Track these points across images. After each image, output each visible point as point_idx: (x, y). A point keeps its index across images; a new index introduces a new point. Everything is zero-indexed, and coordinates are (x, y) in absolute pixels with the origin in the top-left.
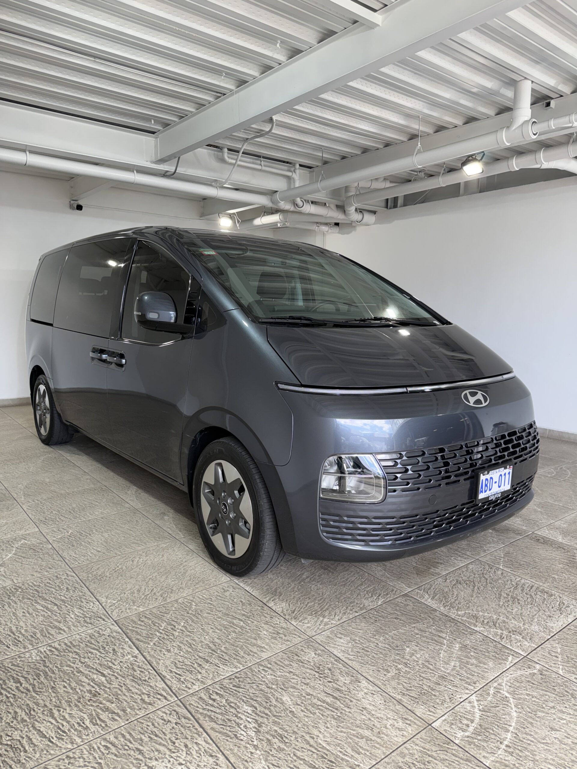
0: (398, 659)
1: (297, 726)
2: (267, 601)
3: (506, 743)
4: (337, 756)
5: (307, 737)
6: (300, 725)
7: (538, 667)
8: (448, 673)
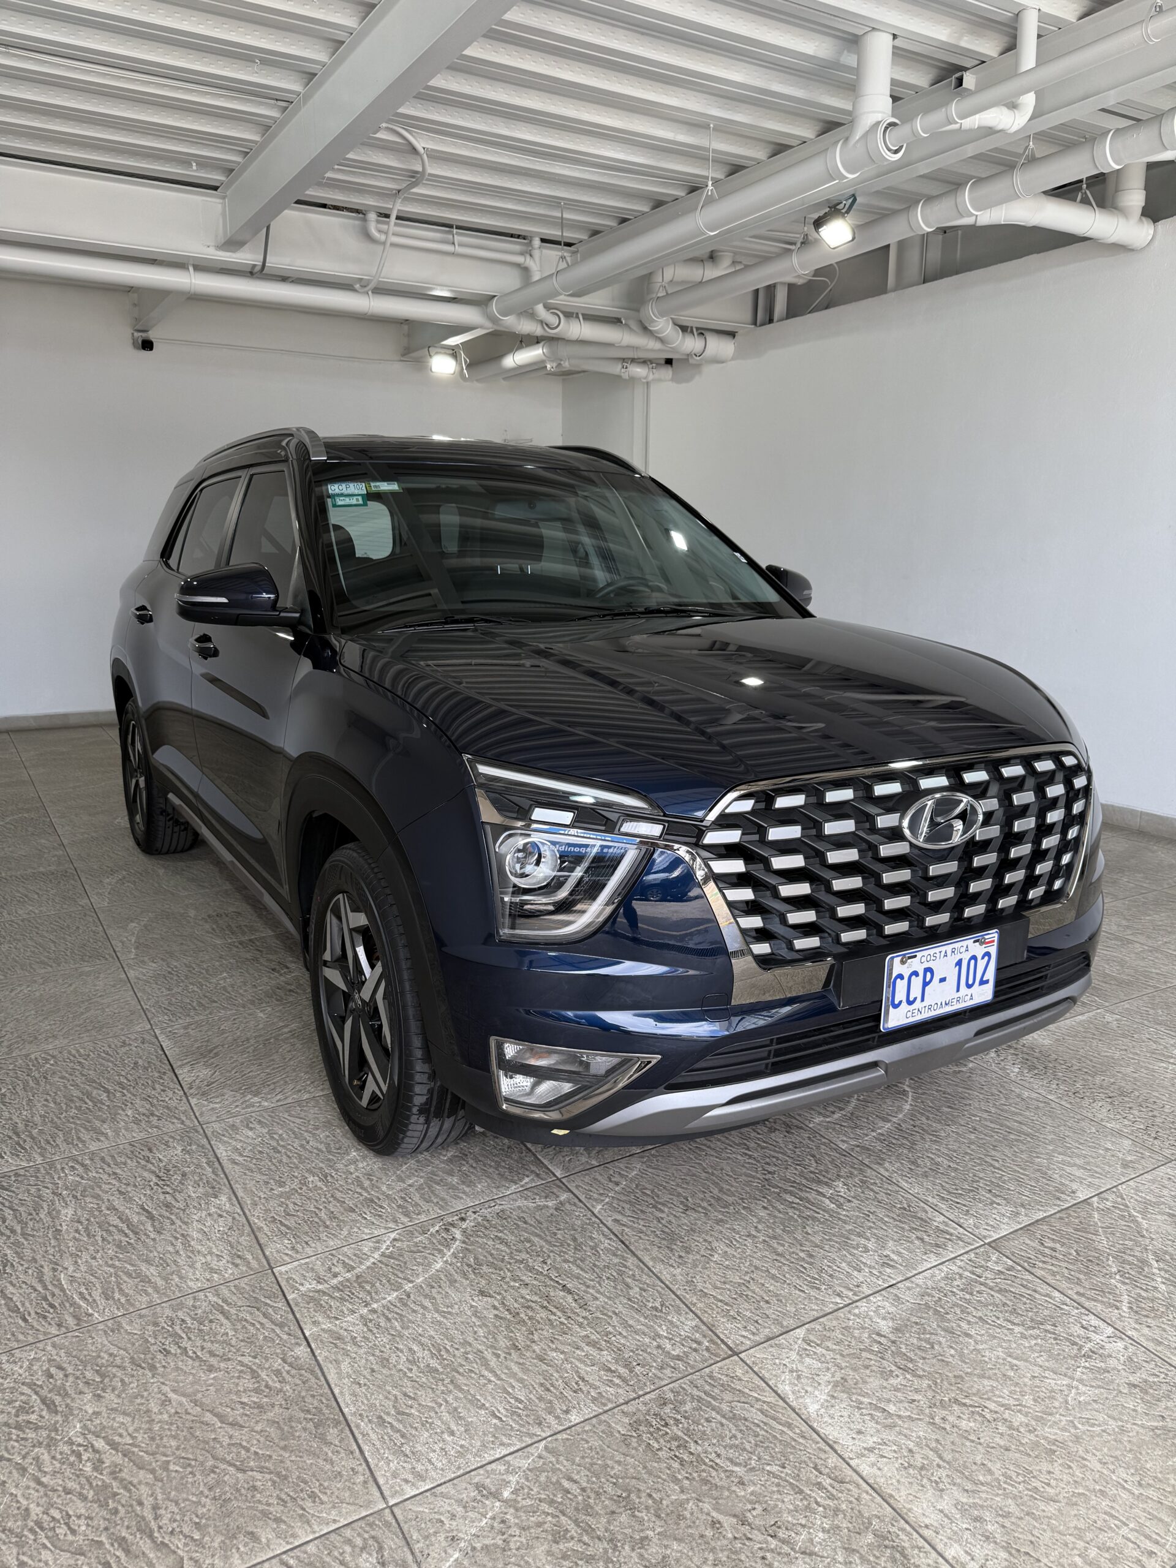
0: (321, 1168)
1: (46, 1252)
2: (181, 1066)
3: (375, 1306)
4: (69, 1299)
5: (46, 1270)
6: (51, 1251)
7: (564, 1196)
8: (388, 1196)
